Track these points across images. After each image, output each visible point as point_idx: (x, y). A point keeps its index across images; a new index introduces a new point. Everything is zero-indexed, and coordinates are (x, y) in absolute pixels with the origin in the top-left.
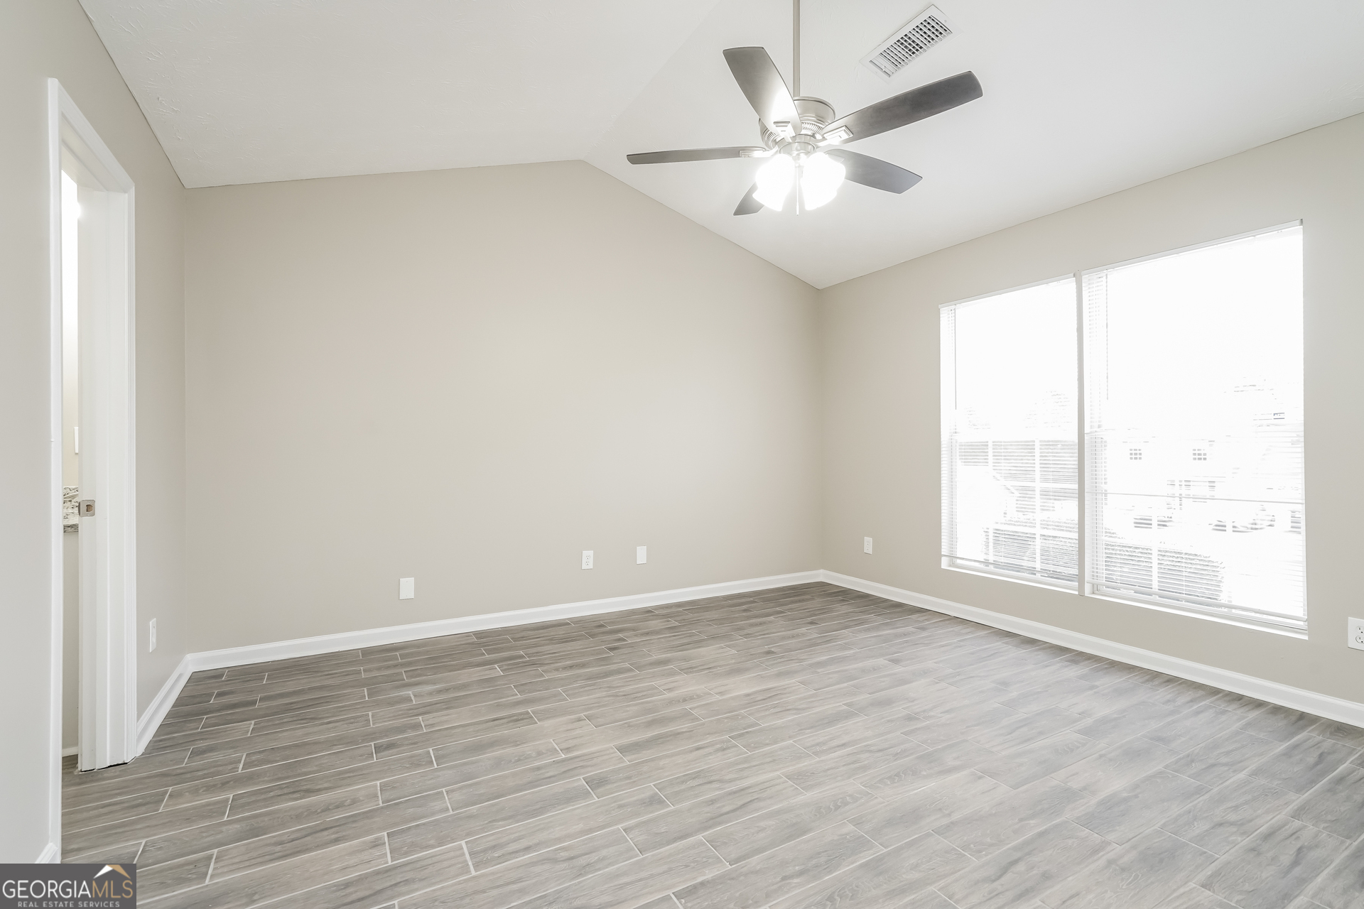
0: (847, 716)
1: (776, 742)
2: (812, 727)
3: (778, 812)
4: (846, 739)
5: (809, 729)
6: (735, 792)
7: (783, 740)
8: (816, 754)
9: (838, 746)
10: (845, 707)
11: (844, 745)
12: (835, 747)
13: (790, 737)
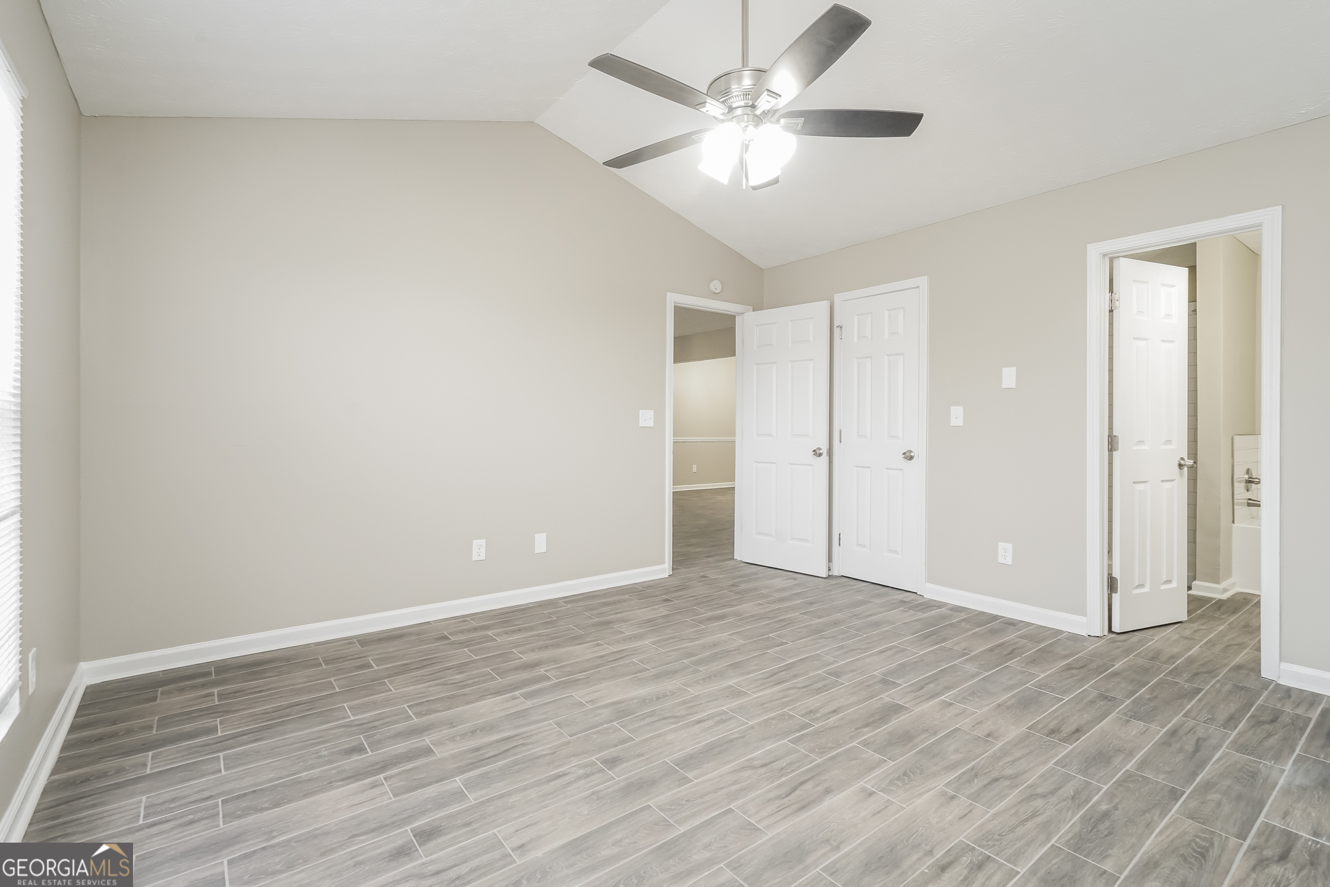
0: (688, 762)
1: (765, 721)
2: (731, 741)
3: (749, 673)
4: (696, 729)
5: (735, 739)
6: (783, 682)
7: (759, 724)
8: (725, 713)
9: (705, 720)
10: (689, 775)
11: (699, 722)
12: (708, 719)
13: (752, 727)
